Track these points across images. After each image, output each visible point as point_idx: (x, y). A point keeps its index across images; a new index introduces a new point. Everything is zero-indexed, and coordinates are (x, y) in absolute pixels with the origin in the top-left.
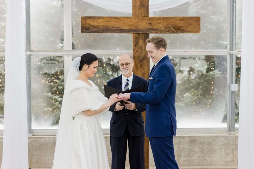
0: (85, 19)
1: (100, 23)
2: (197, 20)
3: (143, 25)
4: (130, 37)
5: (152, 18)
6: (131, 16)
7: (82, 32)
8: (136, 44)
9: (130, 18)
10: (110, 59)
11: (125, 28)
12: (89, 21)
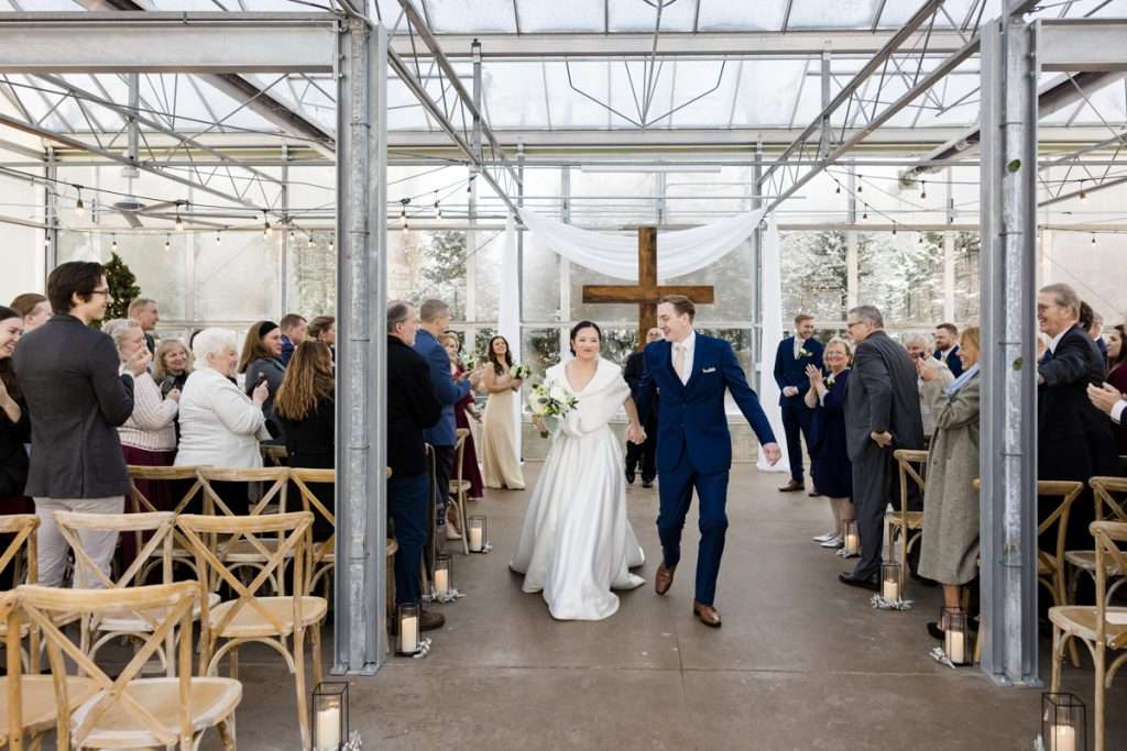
0: (586, 288)
1: (604, 292)
2: (710, 289)
3: (650, 295)
4: (636, 308)
5: (661, 288)
6: (636, 284)
7: (584, 302)
8: (642, 316)
9: (635, 287)
10: (614, 334)
11: (632, 298)
12: (592, 291)
